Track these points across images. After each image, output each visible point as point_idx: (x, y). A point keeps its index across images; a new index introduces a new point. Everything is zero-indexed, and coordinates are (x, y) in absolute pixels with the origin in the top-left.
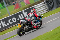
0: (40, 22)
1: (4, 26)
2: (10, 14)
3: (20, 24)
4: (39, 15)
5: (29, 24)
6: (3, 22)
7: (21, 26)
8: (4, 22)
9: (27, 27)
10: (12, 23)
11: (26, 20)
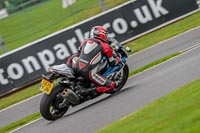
2: (105, 6)
3: (51, 80)
4: (117, 48)
5: (80, 78)
6: (83, 33)
9: (75, 91)
11: (70, 66)
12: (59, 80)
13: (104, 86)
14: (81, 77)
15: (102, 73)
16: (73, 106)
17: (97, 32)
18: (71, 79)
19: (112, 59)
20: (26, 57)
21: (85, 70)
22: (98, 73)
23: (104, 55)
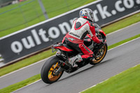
1: (104, 17)
6: (103, 6)
8: (105, 8)
10: (123, 9)
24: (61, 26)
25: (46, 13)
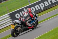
0: (36, 22)
7: (14, 26)
12: (17, 25)
13: (30, 26)
14: (23, 24)
15: (30, 22)
16: (21, 33)
17: (28, 10)
18: (20, 25)
19: (33, 18)
20: (36, 5)
21: (25, 22)
22: (28, 23)
23: (30, 17)
24: (36, 7)
25: (29, 1)
